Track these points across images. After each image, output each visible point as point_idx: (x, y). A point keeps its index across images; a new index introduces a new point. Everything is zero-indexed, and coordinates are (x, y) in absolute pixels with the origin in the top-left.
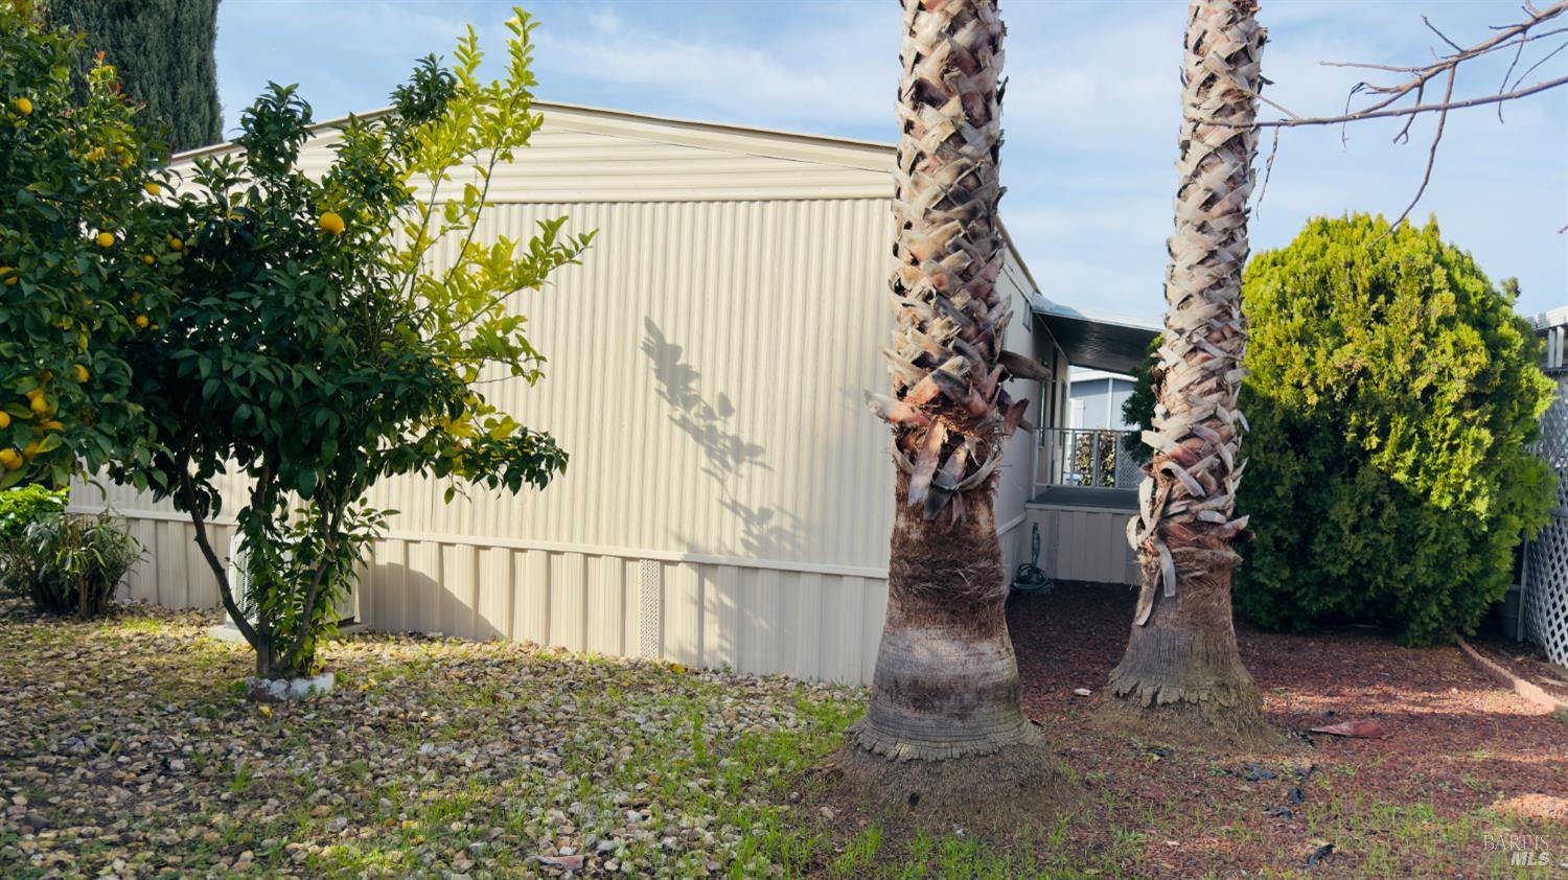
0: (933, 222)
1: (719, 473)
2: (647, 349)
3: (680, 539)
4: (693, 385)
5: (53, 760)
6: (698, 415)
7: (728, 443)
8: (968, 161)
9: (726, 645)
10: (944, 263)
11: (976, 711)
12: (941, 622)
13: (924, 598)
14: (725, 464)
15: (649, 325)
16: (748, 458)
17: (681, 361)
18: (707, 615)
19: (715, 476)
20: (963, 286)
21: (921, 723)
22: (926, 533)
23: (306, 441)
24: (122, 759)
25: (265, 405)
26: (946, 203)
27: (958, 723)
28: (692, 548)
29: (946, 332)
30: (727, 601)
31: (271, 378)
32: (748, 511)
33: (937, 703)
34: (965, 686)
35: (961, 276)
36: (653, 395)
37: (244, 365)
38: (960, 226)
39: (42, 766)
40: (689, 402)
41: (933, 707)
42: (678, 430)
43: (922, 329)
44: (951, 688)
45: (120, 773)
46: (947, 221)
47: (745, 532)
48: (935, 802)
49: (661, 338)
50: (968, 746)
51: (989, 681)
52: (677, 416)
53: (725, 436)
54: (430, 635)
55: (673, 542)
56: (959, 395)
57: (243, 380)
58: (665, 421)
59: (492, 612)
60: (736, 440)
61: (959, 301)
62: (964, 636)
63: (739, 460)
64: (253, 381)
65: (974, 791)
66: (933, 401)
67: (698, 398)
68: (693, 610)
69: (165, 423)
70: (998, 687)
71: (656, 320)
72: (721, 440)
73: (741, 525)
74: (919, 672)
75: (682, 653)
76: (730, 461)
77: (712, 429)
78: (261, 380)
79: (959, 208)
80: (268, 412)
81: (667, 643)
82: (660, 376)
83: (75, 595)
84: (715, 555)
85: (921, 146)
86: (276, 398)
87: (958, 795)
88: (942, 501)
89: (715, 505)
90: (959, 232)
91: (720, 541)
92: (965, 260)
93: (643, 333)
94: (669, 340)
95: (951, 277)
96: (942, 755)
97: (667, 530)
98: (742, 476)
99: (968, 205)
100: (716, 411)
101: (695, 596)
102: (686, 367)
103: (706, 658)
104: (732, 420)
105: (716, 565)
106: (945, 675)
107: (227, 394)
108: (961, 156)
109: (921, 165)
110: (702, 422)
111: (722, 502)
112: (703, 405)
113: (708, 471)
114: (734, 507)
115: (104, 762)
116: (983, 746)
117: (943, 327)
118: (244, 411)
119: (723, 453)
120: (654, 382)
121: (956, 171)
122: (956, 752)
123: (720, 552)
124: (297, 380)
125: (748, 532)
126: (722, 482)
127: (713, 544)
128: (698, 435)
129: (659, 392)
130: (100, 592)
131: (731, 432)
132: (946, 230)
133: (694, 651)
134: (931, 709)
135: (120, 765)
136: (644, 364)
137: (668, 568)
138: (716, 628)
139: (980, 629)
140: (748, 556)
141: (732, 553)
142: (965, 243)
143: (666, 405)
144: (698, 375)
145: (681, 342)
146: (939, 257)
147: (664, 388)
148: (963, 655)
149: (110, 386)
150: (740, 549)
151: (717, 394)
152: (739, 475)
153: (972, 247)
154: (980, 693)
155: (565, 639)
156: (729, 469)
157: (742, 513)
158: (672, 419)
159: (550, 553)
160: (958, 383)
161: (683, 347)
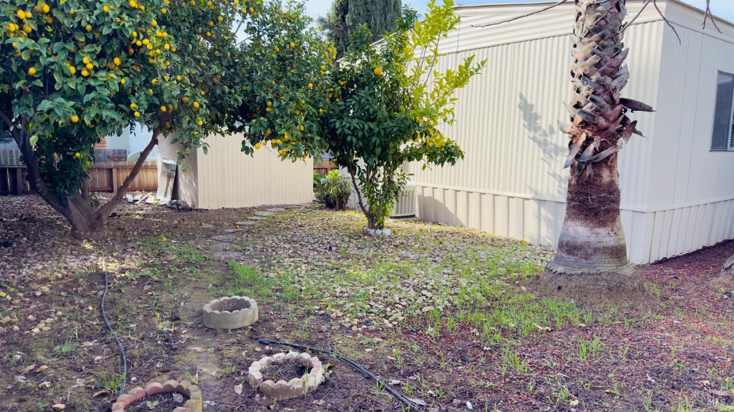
0: (584, 43)
1: (548, 161)
2: (520, 107)
3: (531, 189)
4: (538, 122)
5: (304, 243)
6: (540, 135)
7: (552, 147)
8: (600, 14)
9: (550, 235)
10: (588, 61)
11: (593, 257)
12: (581, 219)
13: (575, 208)
14: (550, 156)
15: (521, 96)
16: (561, 153)
17: (534, 111)
18: (542, 222)
19: (546, 161)
20: (597, 71)
21: (569, 260)
22: (577, 181)
23: (371, 148)
24: (321, 245)
25: (357, 136)
26: (589, 34)
27: (584, 261)
28: (536, 193)
29: (587, 92)
30: (550, 216)
31: (358, 127)
32: (560, 177)
33: (576, 252)
34: (589, 245)
35: (595, 66)
36: (522, 126)
37: (350, 123)
38: (595, 44)
39: (301, 245)
40: (536, 130)
41: (574, 253)
42: (531, 142)
43: (578, 91)
44: (582, 246)
45: (318, 249)
46: (590, 42)
47: (558, 186)
48: (567, 290)
49: (526, 101)
50: (586, 270)
51: (601, 245)
52: (531, 135)
53: (551, 143)
54: (440, 223)
55: (528, 190)
56: (591, 120)
57: (349, 128)
58: (526, 138)
59: (461, 216)
60: (556, 146)
61: (594, 78)
62: (590, 225)
63: (556, 154)
64: (352, 128)
65: (584, 287)
66: (581, 123)
67: (540, 127)
68: (536, 219)
69: (331, 143)
70: (605, 248)
71: (524, 94)
72: (549, 146)
73: (557, 183)
74: (570, 239)
75: (532, 238)
76: (553, 154)
77: (546, 141)
78: (355, 128)
79: (596, 35)
80: (358, 139)
81: (526, 233)
82: (525, 118)
83: (335, 202)
84: (546, 197)
85: (580, 10)
86: (360, 134)
87: (577, 289)
88: (582, 167)
89: (546, 175)
90: (595, 46)
91: (548, 190)
92: (597, 59)
93: (518, 99)
94: (529, 102)
95: (590, 67)
96: (574, 272)
97: (526, 185)
98: (558, 162)
99: (600, 33)
100: (548, 132)
101: (537, 214)
102: (536, 114)
103: (542, 241)
104: (554, 137)
105: (545, 201)
106: (580, 241)
107: (345, 133)
108: (597, 11)
109: (581, 18)
110: (541, 138)
111: (549, 173)
112: (542, 130)
113: (543, 160)
114: (554, 175)
115: (315, 246)
116: (593, 271)
117: (586, 90)
118: (349, 138)
119: (550, 151)
120: (522, 120)
121: (594, 19)
122: (579, 272)
123: (548, 195)
124: (366, 127)
125: (560, 187)
126: (549, 164)
127: (545, 191)
128: (539, 144)
129: (524, 125)
130: (342, 202)
131: (554, 141)
132: (589, 47)
133: (536, 237)
134: (573, 254)
135: (320, 247)
136: (519, 113)
137: (526, 201)
138: (546, 228)
139: (599, 223)
140: (559, 197)
141: (553, 196)
142: (598, 52)
143: (527, 131)
144: (541, 117)
145: (534, 103)
146: (586, 59)
147: (526, 124)
148: (589, 233)
149: (310, 132)
150: (556, 194)
151: (548, 125)
152: (556, 161)
153: (602, 53)
154: (596, 250)
155: (487, 229)
156: (552, 158)
157: (558, 179)
158: (529, 137)
159: (481, 194)
160: (590, 115)
161: (535, 105)
